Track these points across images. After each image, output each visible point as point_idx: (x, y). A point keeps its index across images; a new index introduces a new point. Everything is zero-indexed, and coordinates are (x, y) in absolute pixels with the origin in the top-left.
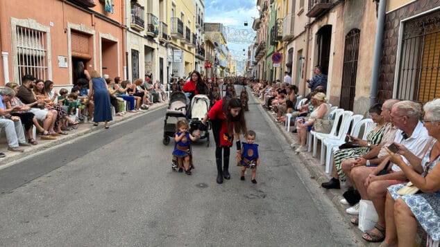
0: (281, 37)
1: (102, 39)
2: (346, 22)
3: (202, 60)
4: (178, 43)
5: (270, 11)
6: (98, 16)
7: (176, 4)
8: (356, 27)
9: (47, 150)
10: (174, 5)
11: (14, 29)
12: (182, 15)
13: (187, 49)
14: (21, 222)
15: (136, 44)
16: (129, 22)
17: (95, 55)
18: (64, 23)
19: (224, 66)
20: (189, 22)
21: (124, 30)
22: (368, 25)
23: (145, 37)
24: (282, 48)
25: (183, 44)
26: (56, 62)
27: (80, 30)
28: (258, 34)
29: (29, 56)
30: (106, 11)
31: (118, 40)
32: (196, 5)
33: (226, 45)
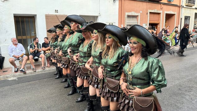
1: (166, 14)
6: (164, 4)
11: (126, 16)
15: (188, 13)
17: (161, 22)
18: (147, 10)
21: (180, 8)
23: (196, 9)
27: (154, 12)
31: (176, 13)
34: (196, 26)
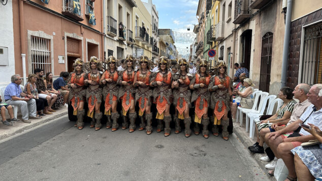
0: (215, 38)
1: (88, 43)
2: (263, 27)
3: (157, 55)
4: (140, 44)
5: (206, 20)
6: (85, 27)
7: (138, 16)
8: (270, 31)
9: (52, 121)
10: (137, 18)
11: (29, 38)
12: (143, 24)
13: (146, 48)
14: (37, 171)
15: (111, 46)
16: (106, 31)
17: (83, 55)
18: (63, 33)
20: (148, 29)
21: (103, 36)
22: (278, 29)
24: (215, 47)
25: (143, 45)
26: (57, 60)
27: (73, 37)
28: (198, 36)
29: (39, 57)
30: (92, 24)
32: (153, 17)
33: (174, 44)
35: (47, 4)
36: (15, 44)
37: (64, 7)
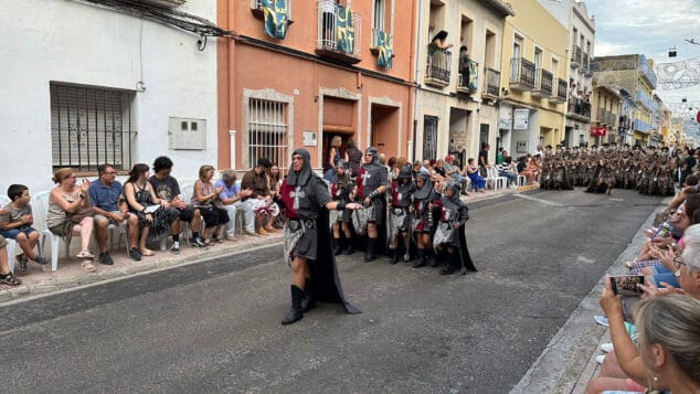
1: (374, 104)
3: (585, 122)
4: (527, 97)
6: (367, 74)
7: (522, 35)
11: (247, 102)
12: (538, 51)
13: (546, 106)
15: (433, 107)
16: (421, 77)
17: (359, 129)
18: (315, 89)
19: (646, 131)
20: (555, 61)
21: (412, 89)
23: (452, 95)
25: (536, 99)
26: (299, 138)
27: (337, 95)
30: (382, 66)
31: (400, 104)
32: (575, 30)
33: (654, 92)
34: (454, 145)
35: (283, 38)
36: (219, 114)
37: (320, 40)
